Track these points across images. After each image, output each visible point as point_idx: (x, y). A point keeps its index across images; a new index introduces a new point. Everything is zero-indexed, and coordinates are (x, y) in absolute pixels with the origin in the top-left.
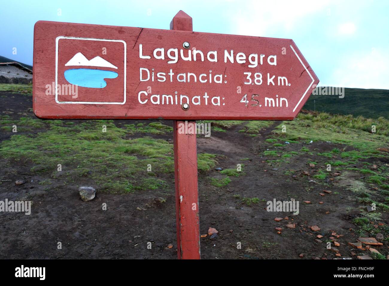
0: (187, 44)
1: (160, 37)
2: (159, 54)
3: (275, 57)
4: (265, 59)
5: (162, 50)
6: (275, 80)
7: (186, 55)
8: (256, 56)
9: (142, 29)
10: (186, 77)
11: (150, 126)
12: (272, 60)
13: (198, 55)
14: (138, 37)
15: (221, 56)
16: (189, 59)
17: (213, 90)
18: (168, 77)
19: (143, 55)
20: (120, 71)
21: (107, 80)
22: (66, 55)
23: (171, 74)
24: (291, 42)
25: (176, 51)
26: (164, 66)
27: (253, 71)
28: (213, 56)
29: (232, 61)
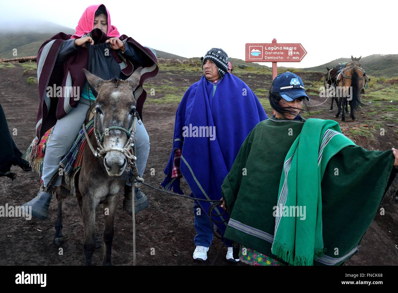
0: (275, 46)
1: (270, 45)
2: (269, 48)
3: (296, 48)
4: (293, 48)
5: (270, 48)
6: (296, 53)
7: (275, 48)
8: (291, 48)
9: (266, 44)
10: (275, 53)
11: (256, 91)
12: (295, 48)
13: (278, 48)
14: (265, 45)
15: (283, 48)
16: (276, 49)
17: (281, 55)
18: (271, 53)
19: (266, 49)
20: (261, 52)
21: (259, 54)
22: (251, 50)
23: (272, 52)
24: (300, 44)
25: (273, 48)
26: (270, 51)
27: (290, 51)
28: (281, 48)
29: (285, 49)
